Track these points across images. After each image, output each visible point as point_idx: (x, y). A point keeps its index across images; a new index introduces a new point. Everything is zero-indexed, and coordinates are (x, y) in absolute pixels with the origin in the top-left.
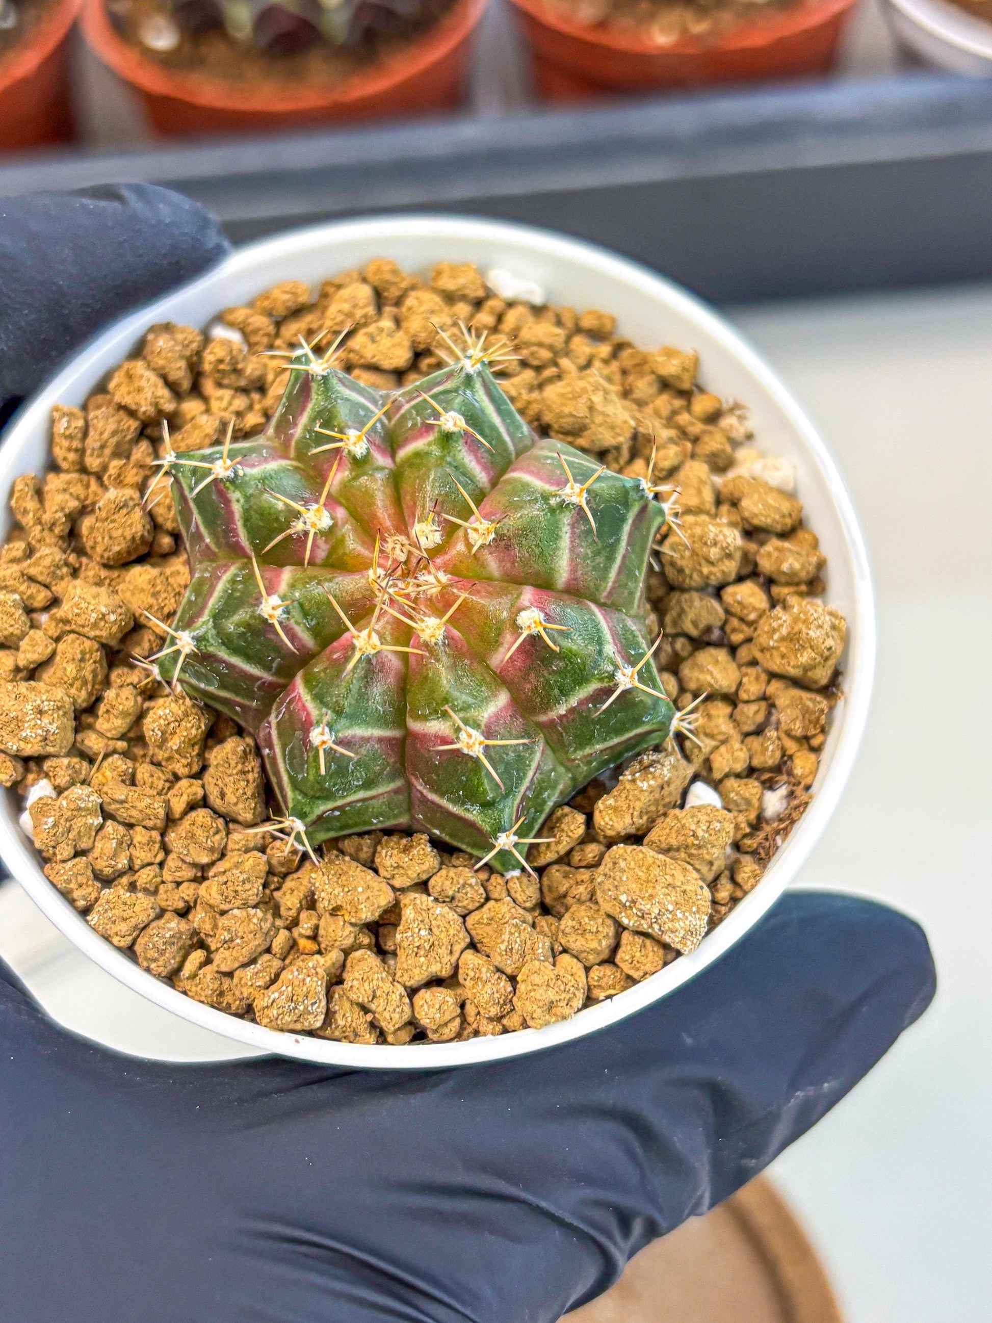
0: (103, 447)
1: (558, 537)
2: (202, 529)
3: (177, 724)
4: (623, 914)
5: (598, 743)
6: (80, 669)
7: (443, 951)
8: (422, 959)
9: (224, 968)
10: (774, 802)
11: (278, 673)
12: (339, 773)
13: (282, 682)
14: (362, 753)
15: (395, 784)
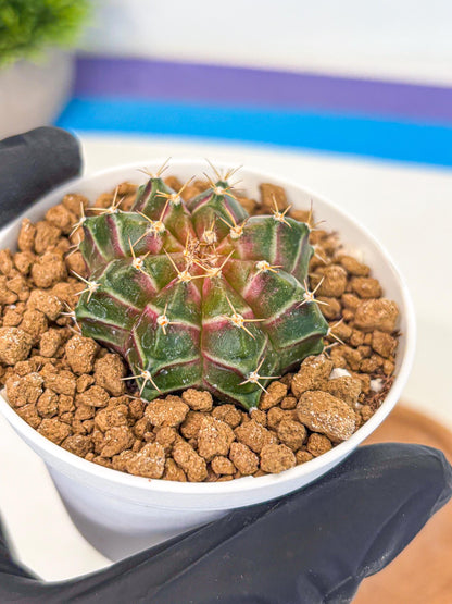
0: (43, 240)
1: (271, 238)
2: (98, 248)
4: (312, 422)
5: (294, 339)
6: (33, 324)
7: (224, 439)
9: (108, 455)
10: (376, 385)
11: (137, 304)
12: (170, 344)
13: (139, 310)
14: (182, 334)
15: (196, 357)
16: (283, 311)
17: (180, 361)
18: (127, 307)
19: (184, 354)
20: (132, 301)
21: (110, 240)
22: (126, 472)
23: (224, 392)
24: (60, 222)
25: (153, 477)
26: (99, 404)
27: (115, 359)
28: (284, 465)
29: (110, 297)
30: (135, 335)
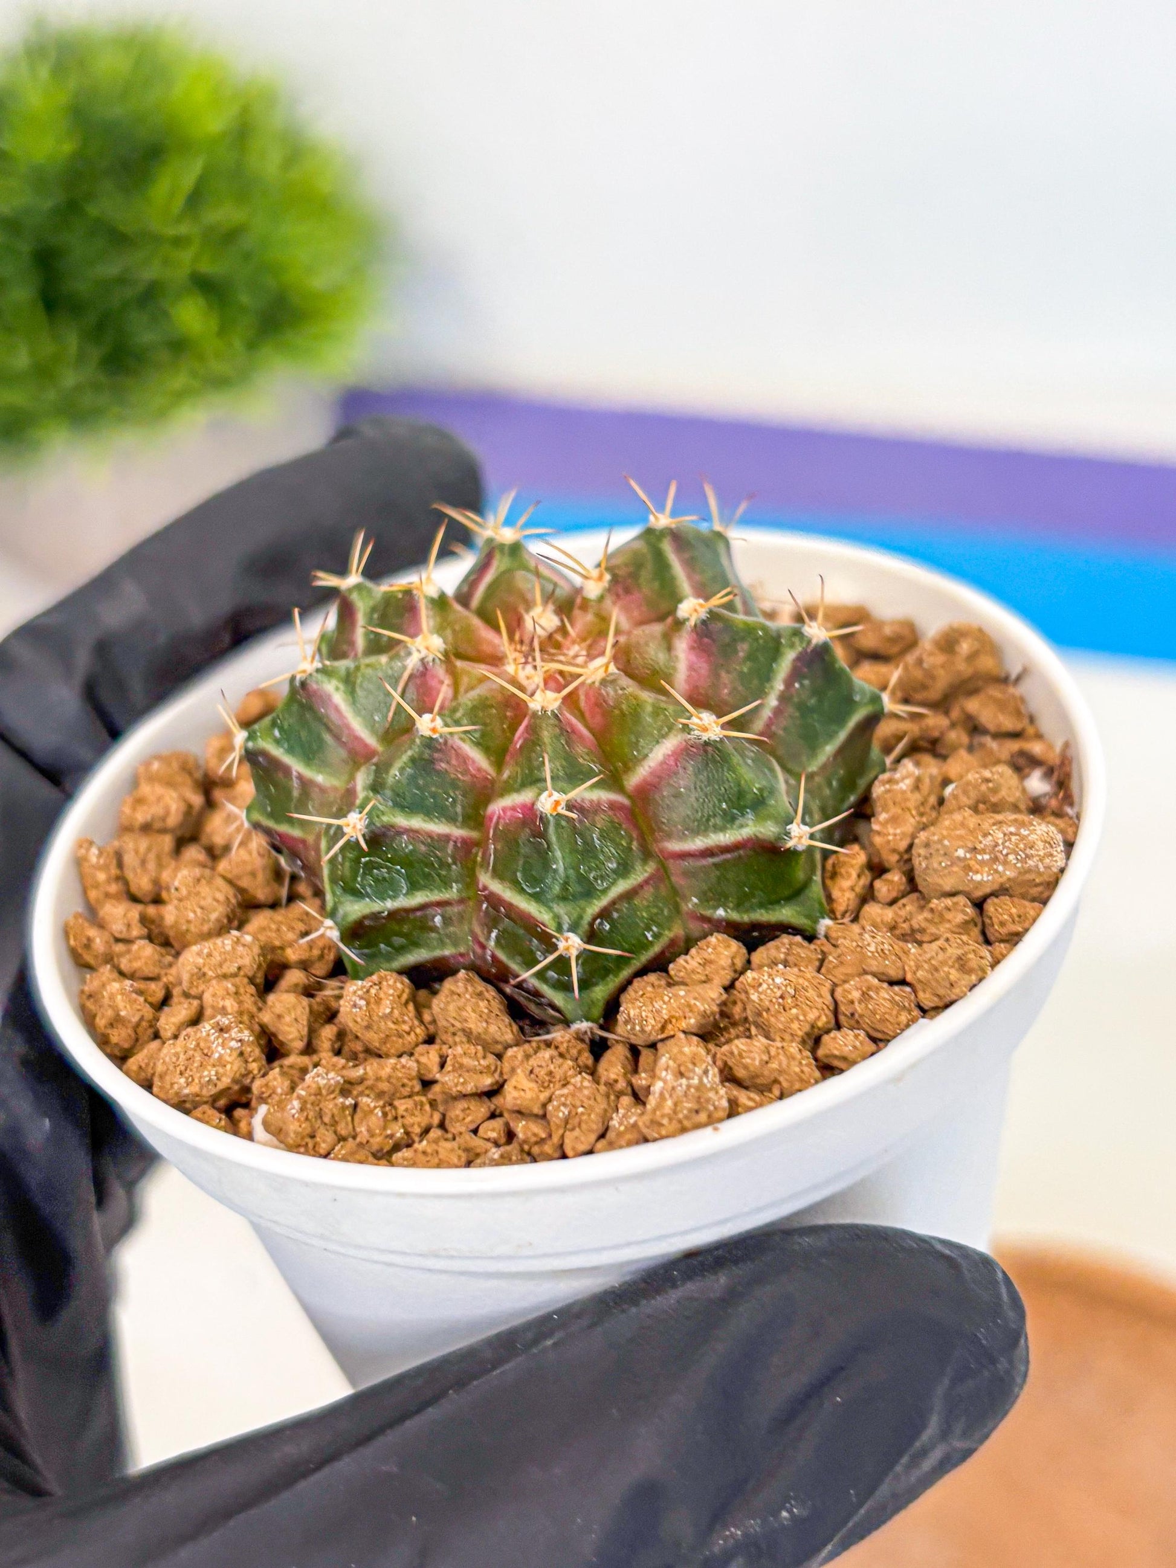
2: (308, 773)
3: (377, 987)
4: (971, 874)
5: (826, 743)
6: (240, 1003)
7: (812, 994)
8: (794, 1011)
10: (1039, 784)
11: (465, 823)
12: (589, 852)
13: (474, 835)
14: (601, 820)
15: (651, 868)
16: (779, 685)
17: (622, 886)
18: (447, 838)
19: (624, 869)
20: (452, 819)
21: (327, 738)
22: (646, 1140)
23: (746, 918)
24: (164, 819)
25: (712, 1121)
26: (487, 1081)
27: (469, 980)
28: (970, 972)
29: (400, 832)
30: (496, 887)
